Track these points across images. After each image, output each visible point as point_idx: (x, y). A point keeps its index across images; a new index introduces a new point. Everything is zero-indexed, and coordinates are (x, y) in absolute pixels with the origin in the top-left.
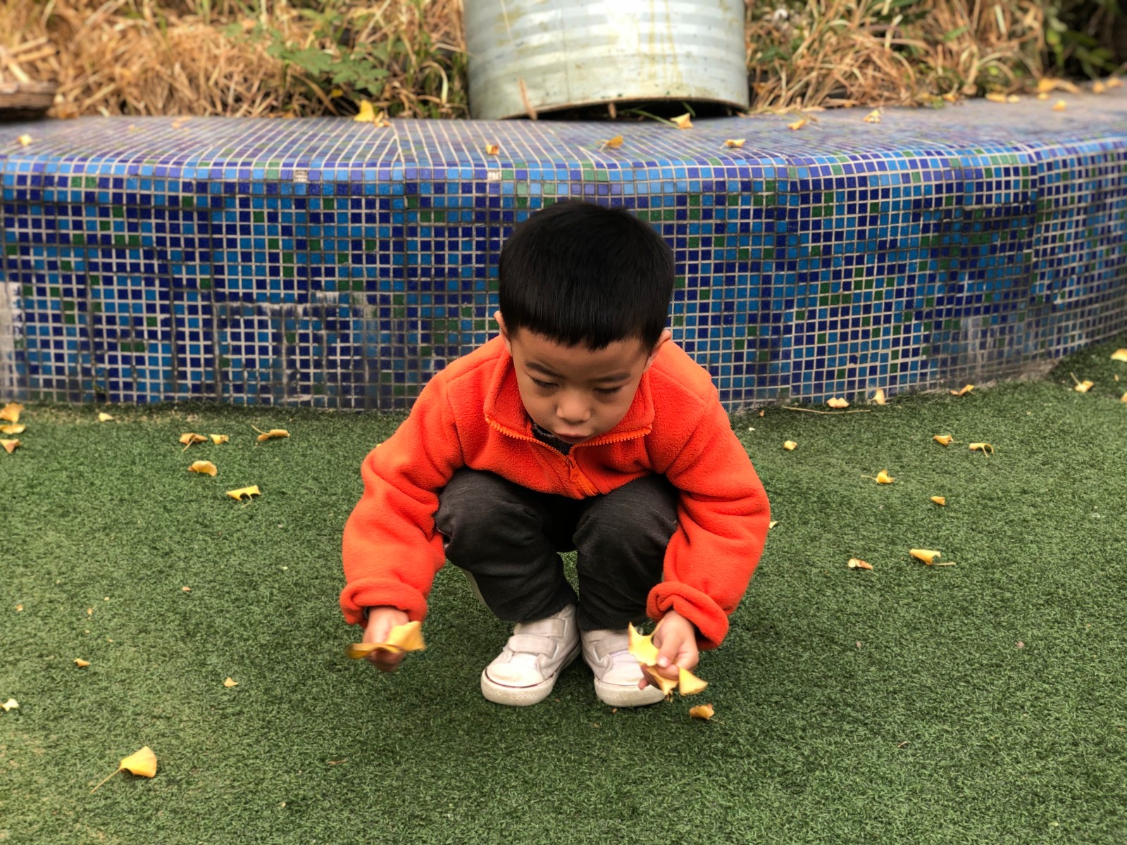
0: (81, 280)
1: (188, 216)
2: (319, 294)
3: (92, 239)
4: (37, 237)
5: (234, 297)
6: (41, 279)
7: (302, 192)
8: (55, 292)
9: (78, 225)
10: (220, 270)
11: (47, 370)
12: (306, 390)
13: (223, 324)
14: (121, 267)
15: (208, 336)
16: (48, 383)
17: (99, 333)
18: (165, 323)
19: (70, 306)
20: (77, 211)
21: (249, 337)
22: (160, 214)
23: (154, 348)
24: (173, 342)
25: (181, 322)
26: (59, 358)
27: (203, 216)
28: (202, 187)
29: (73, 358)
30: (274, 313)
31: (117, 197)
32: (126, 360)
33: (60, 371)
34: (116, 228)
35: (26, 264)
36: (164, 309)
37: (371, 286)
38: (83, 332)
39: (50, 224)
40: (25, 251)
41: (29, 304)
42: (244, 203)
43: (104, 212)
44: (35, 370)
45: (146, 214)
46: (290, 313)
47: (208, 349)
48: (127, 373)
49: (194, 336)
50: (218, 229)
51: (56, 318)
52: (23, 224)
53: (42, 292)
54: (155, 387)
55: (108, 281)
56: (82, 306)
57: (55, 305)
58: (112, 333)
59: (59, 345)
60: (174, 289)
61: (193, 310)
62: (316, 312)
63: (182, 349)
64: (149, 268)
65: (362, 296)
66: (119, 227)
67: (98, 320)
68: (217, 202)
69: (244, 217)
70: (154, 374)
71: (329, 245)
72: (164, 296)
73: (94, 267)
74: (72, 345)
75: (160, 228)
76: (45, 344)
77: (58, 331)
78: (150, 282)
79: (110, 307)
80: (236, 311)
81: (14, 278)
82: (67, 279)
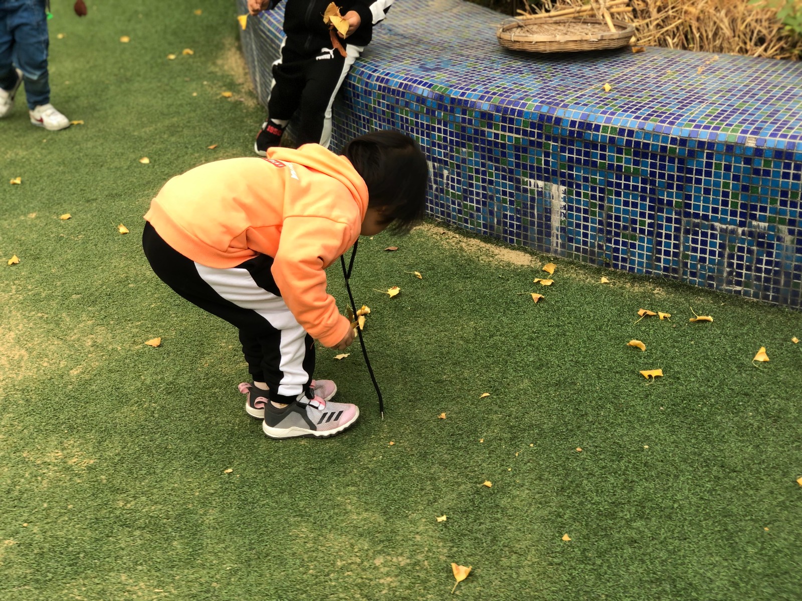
0: (602, 191)
1: (672, 160)
2: (754, 223)
3: (611, 166)
4: (578, 161)
5: (697, 216)
6: (578, 186)
7: (749, 154)
8: (586, 195)
9: (603, 157)
10: (689, 197)
11: (578, 242)
12: (739, 283)
13: (687, 232)
14: (627, 187)
15: (677, 238)
16: (578, 249)
17: (610, 225)
18: (650, 225)
19: (594, 205)
20: (603, 148)
21: (704, 243)
22: (654, 157)
23: (642, 240)
24: (655, 239)
25: (660, 227)
26: (586, 235)
27: (681, 161)
28: (683, 142)
29: (593, 237)
30: (722, 230)
31: (629, 143)
32: (624, 244)
33: (585, 243)
34: (625, 161)
35: (571, 176)
36: (651, 217)
37: (792, 222)
38: (601, 223)
39: (587, 154)
40: (571, 168)
41: (571, 200)
42: (710, 156)
43: (620, 151)
44: (571, 240)
45: (645, 156)
46: (733, 232)
47: (676, 246)
48: (624, 252)
49: (668, 237)
50: (690, 171)
51: (586, 211)
52: (571, 151)
53: (578, 194)
54: (640, 264)
55: (618, 194)
56: (601, 207)
57: (586, 204)
58: (617, 226)
59: (586, 227)
60: (658, 205)
61: (669, 220)
62: (751, 234)
63: (660, 243)
64: (644, 190)
65: (784, 228)
66: (628, 161)
67: (610, 217)
68: (691, 153)
69: (709, 165)
70: (641, 256)
71: (765, 191)
72: (651, 208)
73: (610, 184)
74: (593, 229)
75: (653, 165)
76: (578, 226)
77: (586, 219)
78: (643, 199)
79: (617, 210)
80: (697, 225)
81: (563, 183)
82: (594, 189)
